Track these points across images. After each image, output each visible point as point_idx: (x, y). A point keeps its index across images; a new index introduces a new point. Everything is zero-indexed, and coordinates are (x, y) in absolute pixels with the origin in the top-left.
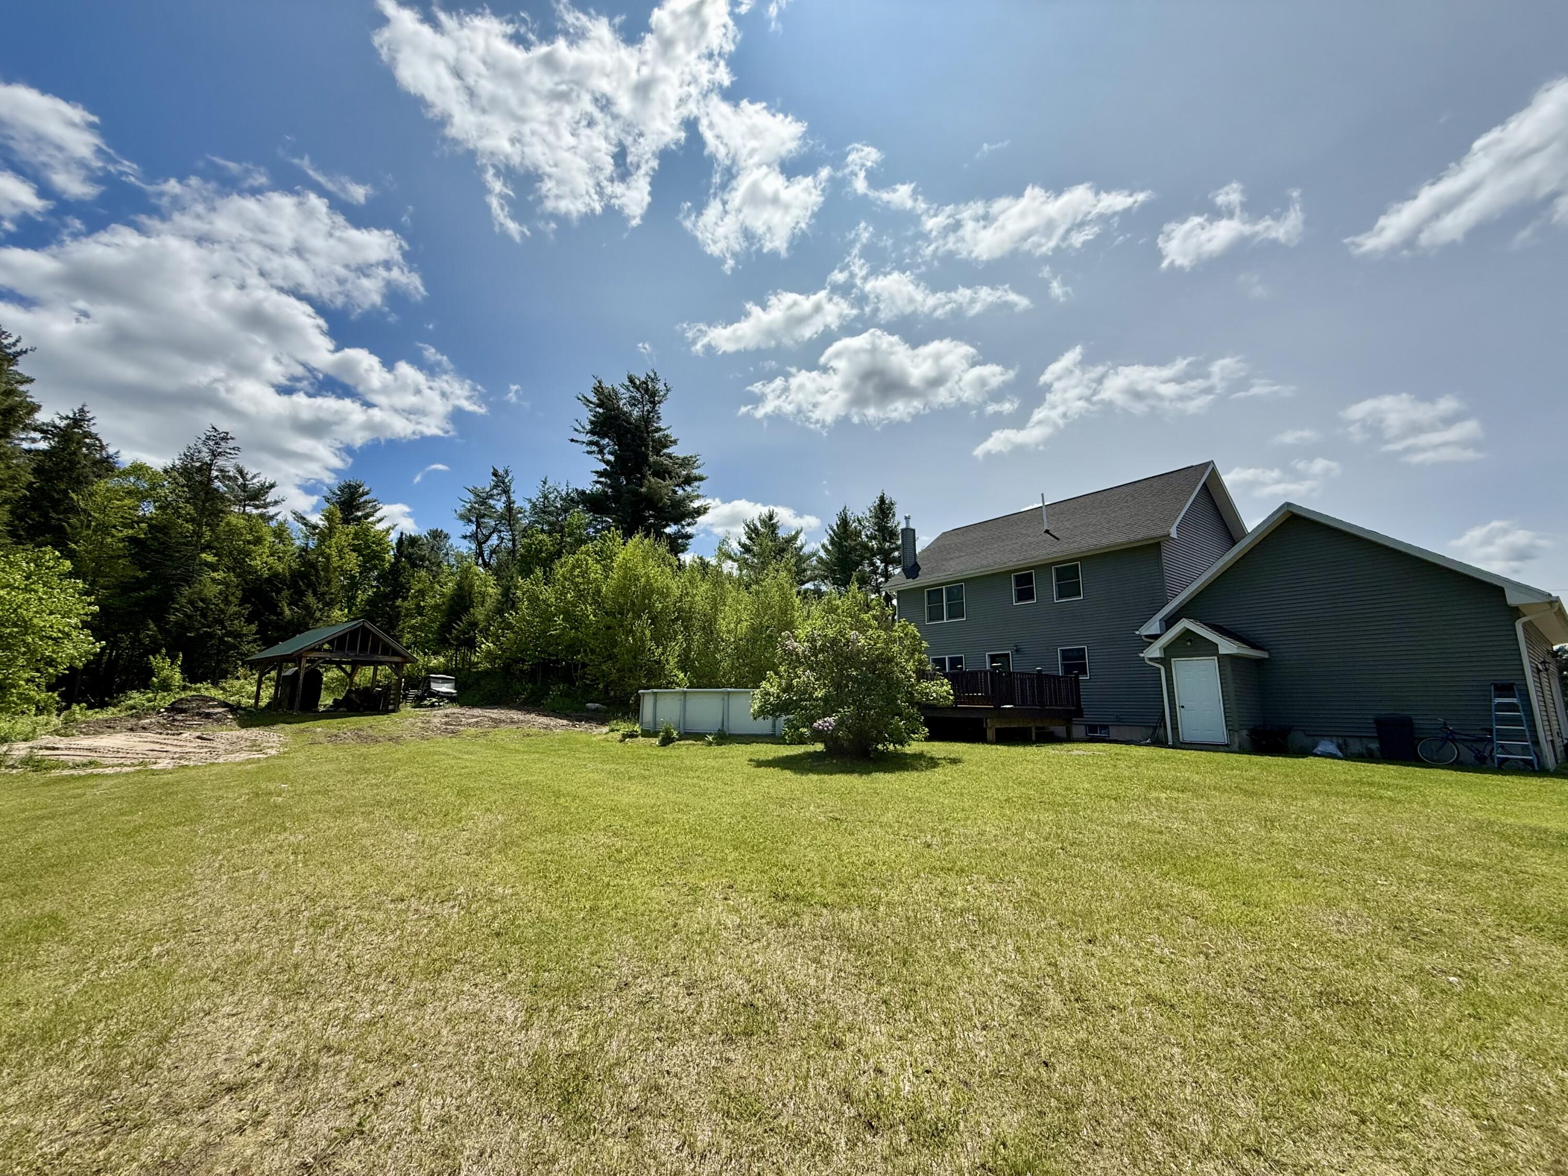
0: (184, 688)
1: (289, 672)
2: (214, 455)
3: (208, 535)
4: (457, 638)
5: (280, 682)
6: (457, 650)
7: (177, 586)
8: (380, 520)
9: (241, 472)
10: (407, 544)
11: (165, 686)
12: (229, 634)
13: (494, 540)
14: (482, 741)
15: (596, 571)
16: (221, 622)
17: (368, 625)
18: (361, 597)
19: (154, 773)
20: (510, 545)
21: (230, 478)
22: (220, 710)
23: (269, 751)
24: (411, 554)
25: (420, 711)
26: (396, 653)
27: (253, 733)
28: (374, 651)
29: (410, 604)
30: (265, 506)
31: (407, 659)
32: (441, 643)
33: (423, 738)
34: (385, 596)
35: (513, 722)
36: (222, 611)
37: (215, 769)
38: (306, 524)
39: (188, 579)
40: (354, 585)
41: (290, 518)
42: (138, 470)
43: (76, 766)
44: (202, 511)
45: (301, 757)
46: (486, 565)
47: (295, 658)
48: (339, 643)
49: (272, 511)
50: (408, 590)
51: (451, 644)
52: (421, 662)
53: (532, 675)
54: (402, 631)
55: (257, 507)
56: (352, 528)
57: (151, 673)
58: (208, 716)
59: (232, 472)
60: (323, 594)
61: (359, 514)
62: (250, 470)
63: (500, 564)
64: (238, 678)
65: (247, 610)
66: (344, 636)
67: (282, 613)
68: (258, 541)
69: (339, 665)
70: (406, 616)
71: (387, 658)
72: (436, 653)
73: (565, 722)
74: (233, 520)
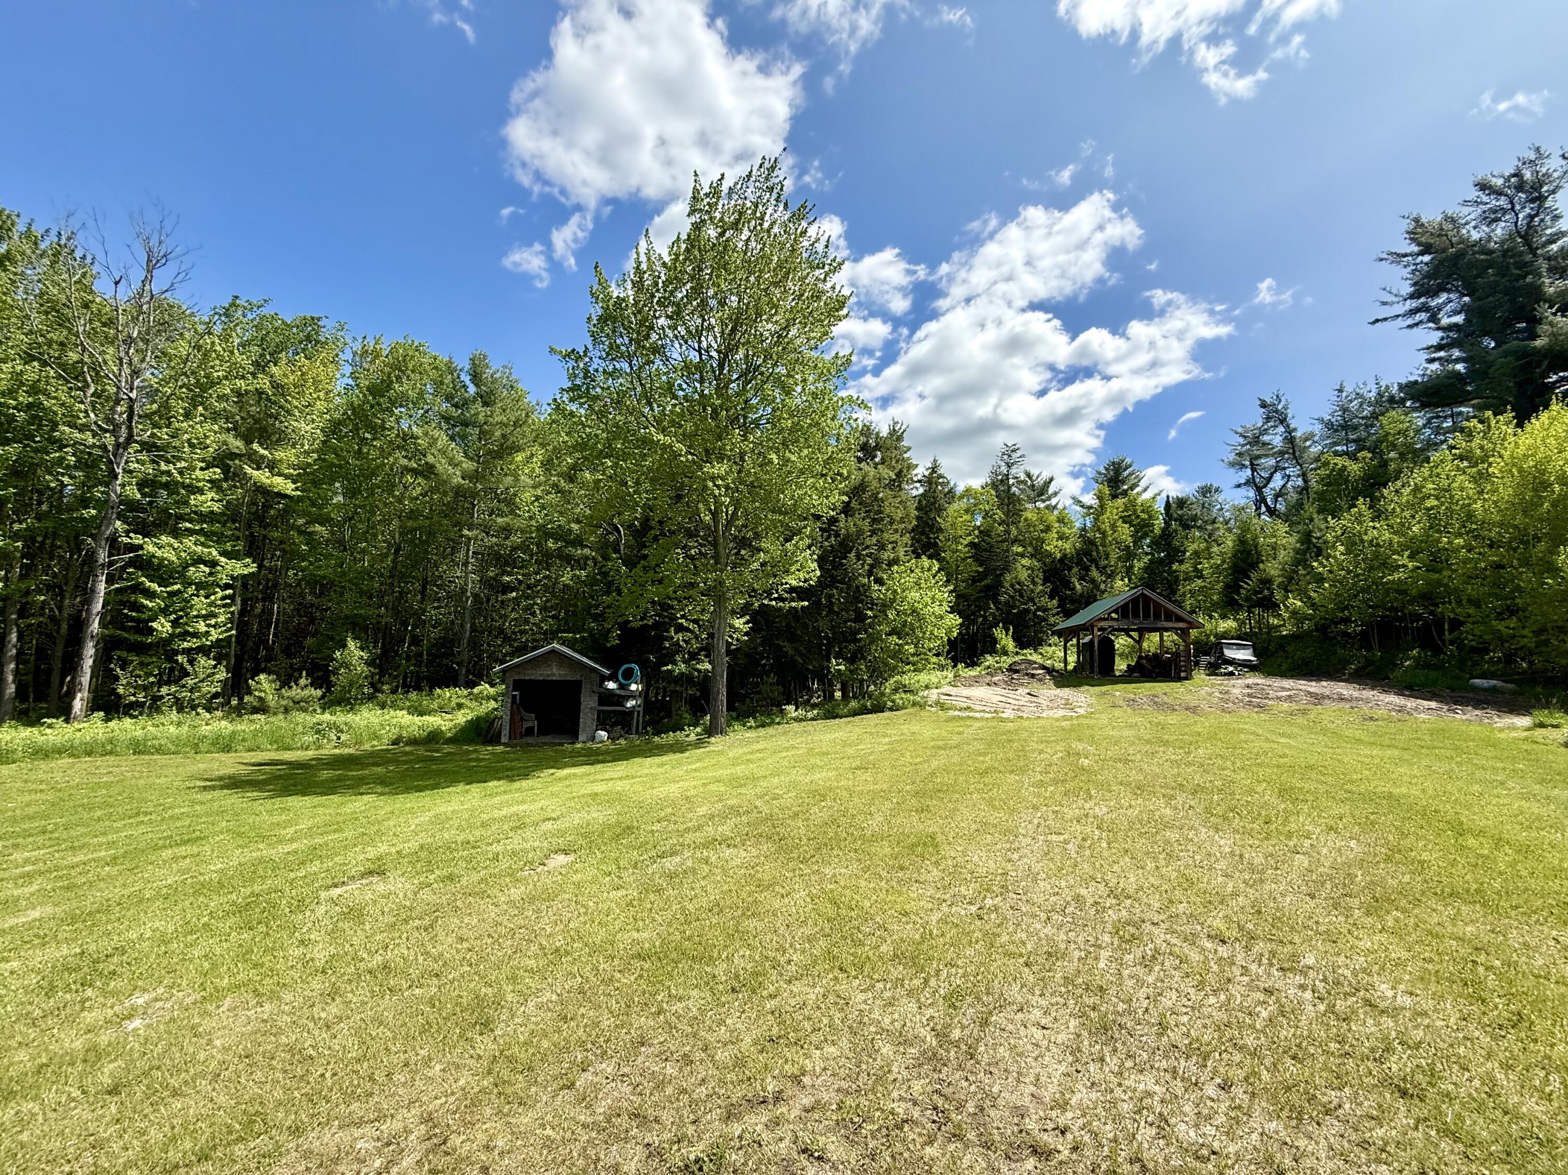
0: (1017, 653)
1: (1087, 639)
2: (1009, 466)
3: (1014, 531)
4: (1248, 599)
5: (1082, 650)
6: (1249, 612)
7: (1001, 575)
8: (1145, 490)
9: (1029, 475)
10: (1176, 507)
11: (1005, 653)
12: (1039, 609)
13: (1277, 481)
14: (1300, 720)
15: (1463, 486)
16: (1032, 600)
17: (1147, 592)
18: (1138, 565)
19: (1003, 720)
20: (1300, 482)
21: (1022, 482)
22: (1041, 672)
23: (1078, 710)
24: (1181, 516)
25: (1218, 680)
26: (1179, 619)
27: (1066, 692)
28: (1157, 617)
29: (1187, 567)
30: (1049, 498)
31: (1192, 625)
32: (1229, 605)
33: (1223, 710)
34: (1161, 561)
35: (1341, 699)
36: (1032, 591)
37: (1042, 722)
38: (1082, 506)
39: (1007, 568)
40: (1129, 555)
41: (1069, 502)
42: (968, 492)
43: (961, 710)
44: (1007, 514)
45: (1104, 718)
46: (1272, 512)
47: (1087, 628)
48: (1124, 610)
49: (1054, 501)
50: (1184, 552)
51: (1241, 606)
52: (1208, 627)
53: (1364, 639)
54: (1184, 595)
55: (1044, 501)
56: (1120, 502)
57: (995, 641)
58: (1033, 676)
59: (1023, 477)
60: (1105, 567)
61: (1125, 487)
62: (1034, 472)
63: (1290, 508)
64: (1050, 645)
65: (1049, 587)
66: (1126, 605)
67: (1074, 588)
68: (1048, 529)
69: (1127, 632)
70: (1185, 580)
71: (1170, 625)
72: (1224, 617)
73: (1433, 704)
74: (1029, 515)
